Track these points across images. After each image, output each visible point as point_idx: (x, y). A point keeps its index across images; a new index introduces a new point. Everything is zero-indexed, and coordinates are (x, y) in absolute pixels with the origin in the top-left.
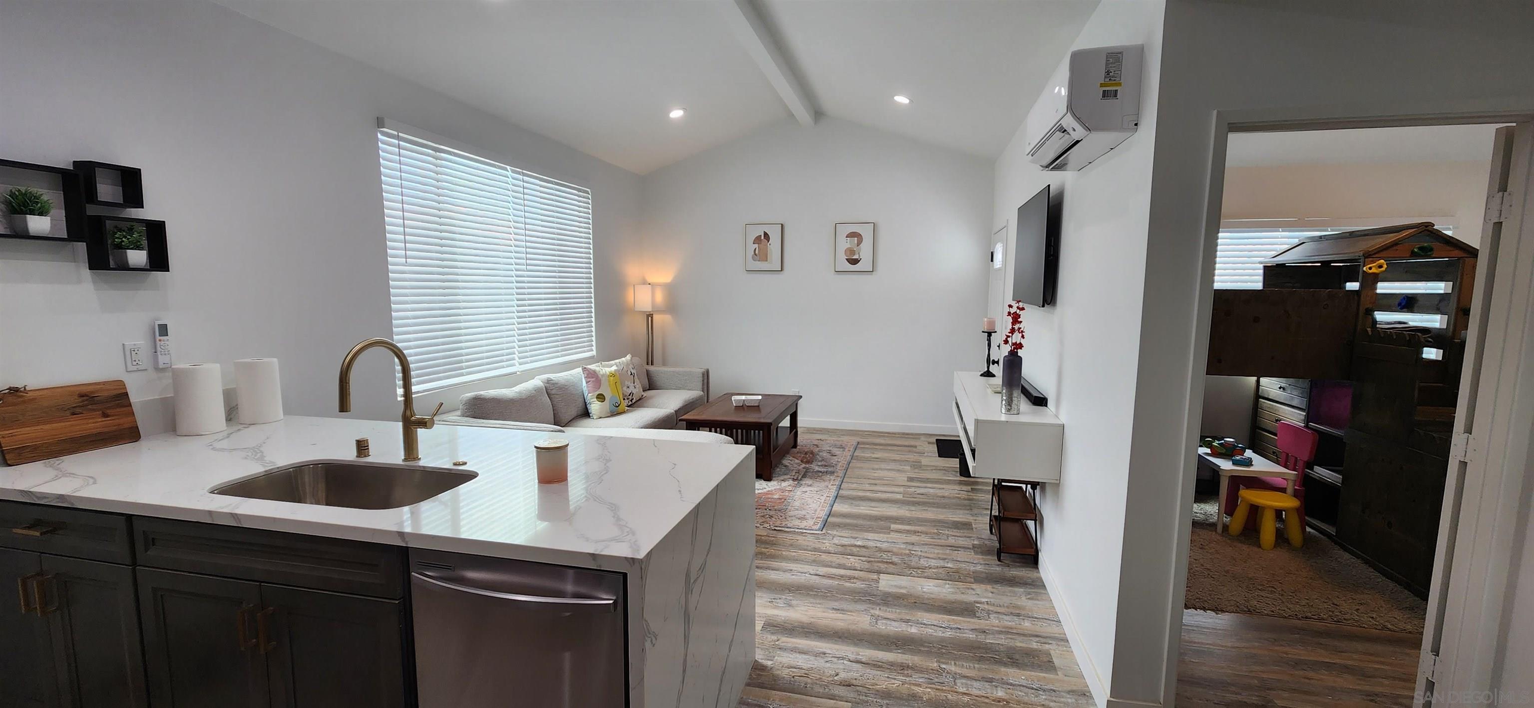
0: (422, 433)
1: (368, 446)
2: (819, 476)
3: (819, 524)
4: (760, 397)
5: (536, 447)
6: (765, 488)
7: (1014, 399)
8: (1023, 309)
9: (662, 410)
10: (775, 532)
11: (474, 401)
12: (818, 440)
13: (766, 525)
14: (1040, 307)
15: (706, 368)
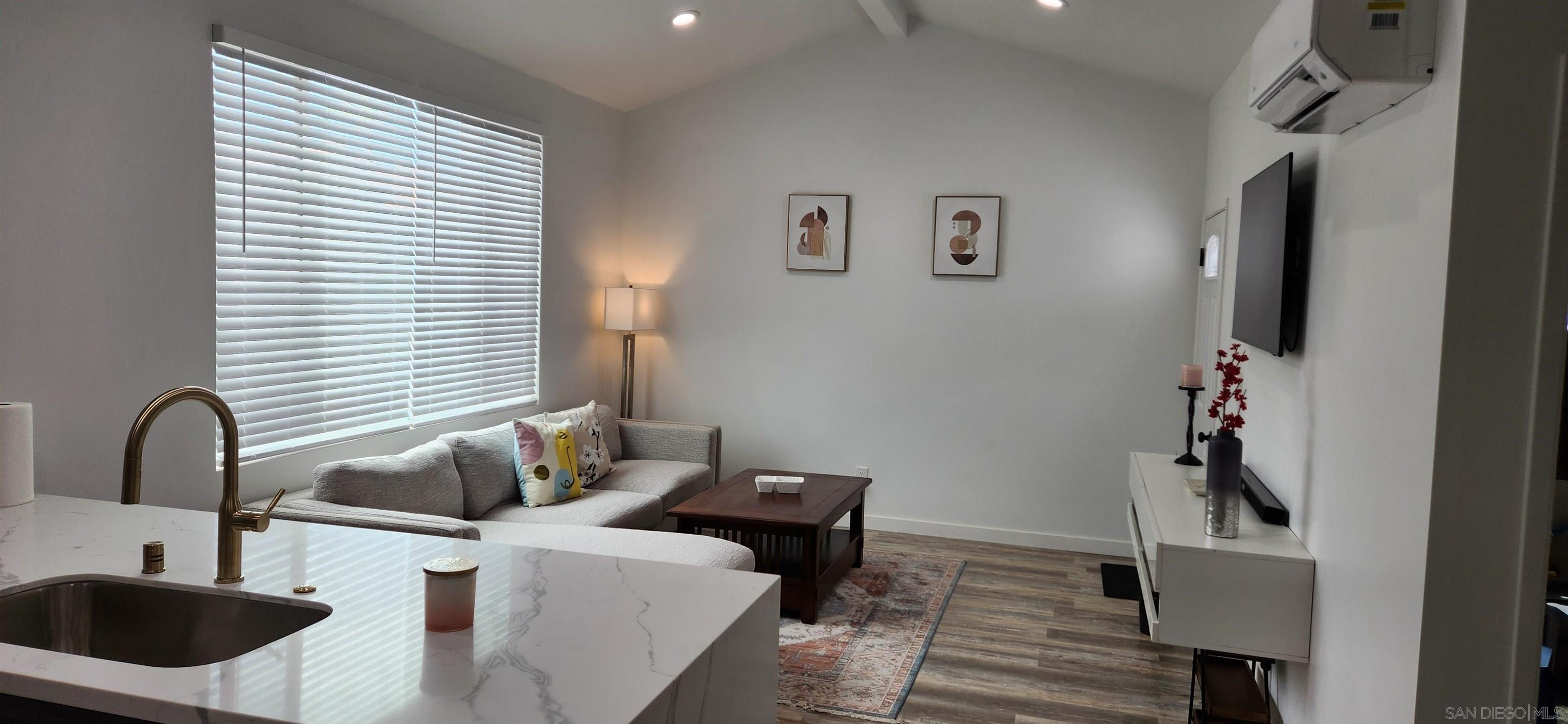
0: (248, 537)
1: (162, 555)
2: (896, 620)
3: (892, 705)
4: (801, 480)
5: (426, 571)
6: (804, 637)
7: (1227, 511)
8: (1244, 358)
9: (641, 494)
10: (816, 716)
11: (337, 475)
12: (898, 554)
13: (802, 703)
14: (1274, 355)
15: (716, 424)
